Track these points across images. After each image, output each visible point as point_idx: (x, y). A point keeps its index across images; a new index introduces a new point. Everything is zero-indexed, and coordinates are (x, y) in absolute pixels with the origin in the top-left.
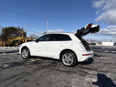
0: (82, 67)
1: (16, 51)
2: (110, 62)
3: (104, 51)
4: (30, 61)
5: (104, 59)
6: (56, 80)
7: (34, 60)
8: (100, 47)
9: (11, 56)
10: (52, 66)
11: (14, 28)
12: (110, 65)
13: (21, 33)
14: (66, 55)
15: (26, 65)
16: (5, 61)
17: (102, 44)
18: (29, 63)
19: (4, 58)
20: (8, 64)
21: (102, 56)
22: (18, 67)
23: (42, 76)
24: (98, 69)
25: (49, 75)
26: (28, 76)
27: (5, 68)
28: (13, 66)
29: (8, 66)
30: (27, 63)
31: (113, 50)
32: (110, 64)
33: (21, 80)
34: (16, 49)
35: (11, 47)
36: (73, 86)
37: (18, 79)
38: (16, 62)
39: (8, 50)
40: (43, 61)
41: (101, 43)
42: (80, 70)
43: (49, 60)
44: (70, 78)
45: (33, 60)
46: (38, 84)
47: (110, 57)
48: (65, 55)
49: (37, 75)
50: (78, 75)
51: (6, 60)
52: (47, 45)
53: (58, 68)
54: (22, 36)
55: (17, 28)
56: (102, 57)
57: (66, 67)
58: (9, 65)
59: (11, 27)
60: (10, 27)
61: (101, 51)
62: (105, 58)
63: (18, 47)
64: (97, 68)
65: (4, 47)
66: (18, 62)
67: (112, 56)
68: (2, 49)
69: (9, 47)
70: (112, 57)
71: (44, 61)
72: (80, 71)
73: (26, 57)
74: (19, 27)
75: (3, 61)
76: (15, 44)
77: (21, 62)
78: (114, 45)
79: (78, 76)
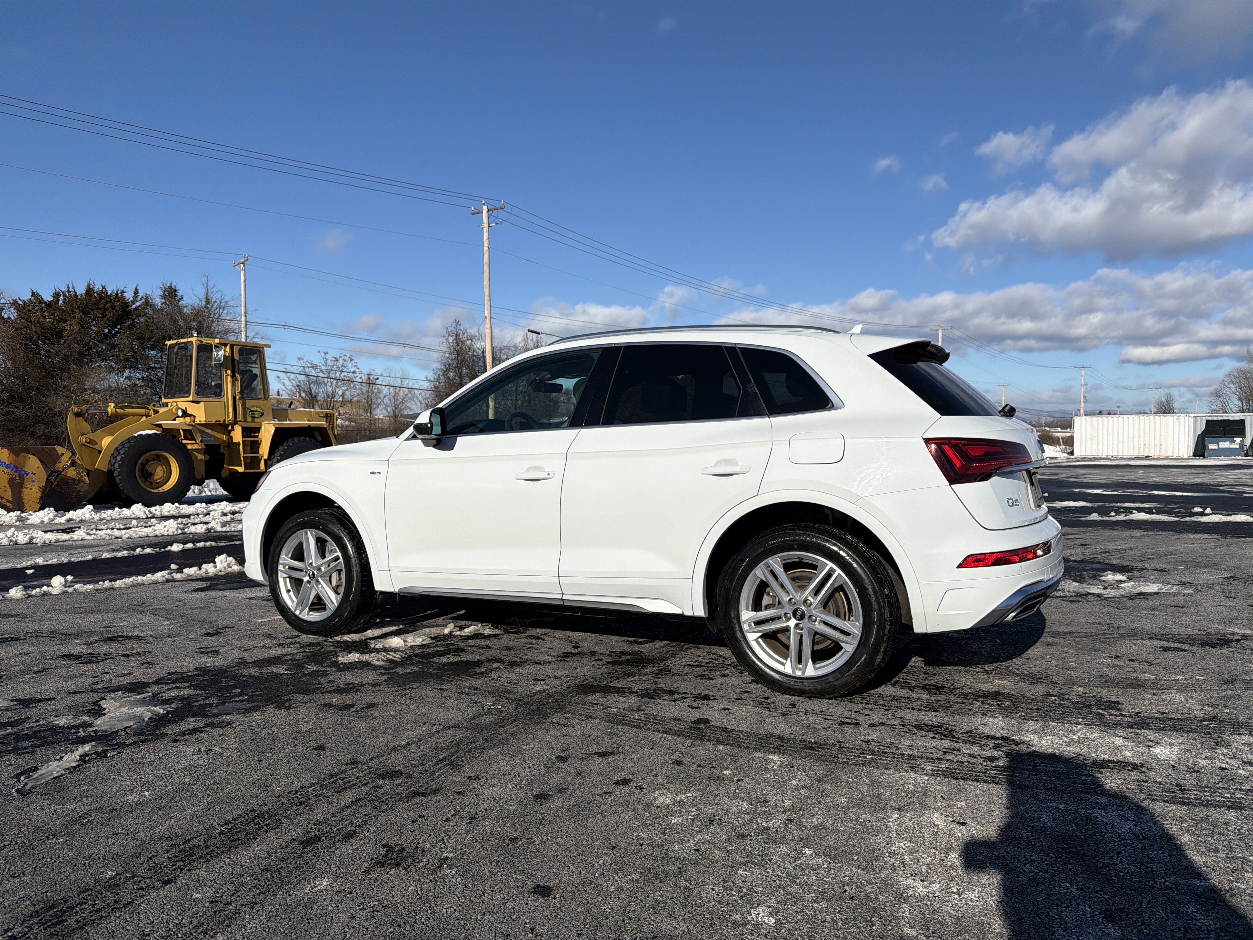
0: (938, 689)
1: (176, 548)
2: (1216, 627)
3: (1114, 517)
4: (363, 647)
5: (1142, 595)
6: (721, 834)
7: (415, 639)
8: (1063, 474)
9: (139, 608)
10: (622, 691)
11: (118, 297)
12: (1225, 651)
13: (205, 350)
14: (787, 567)
15: (348, 699)
16: (92, 659)
17: (1069, 442)
18: (367, 677)
19: (68, 636)
20: (136, 687)
21: (1116, 569)
22: (256, 716)
23: (554, 804)
24: (1115, 705)
25: (625, 782)
26: (401, 808)
27: (122, 738)
28: (201, 712)
29: (145, 713)
30: (348, 677)
31: (1203, 502)
32: (1224, 642)
33: (345, 849)
34: (170, 527)
35: (107, 514)
36: (920, 888)
37: (310, 841)
38: (222, 672)
39: (84, 546)
40: (506, 640)
41: (1059, 433)
42: (928, 718)
43: (576, 635)
44: (860, 804)
45: (396, 642)
46: (543, 891)
47: (1202, 577)
48: (775, 562)
49: (497, 791)
50: (934, 774)
51: (103, 648)
52: (554, 466)
53: (695, 715)
54: (218, 391)
55: (147, 303)
56: (1110, 577)
57: (782, 700)
58: (156, 700)
59: (81, 290)
60: (72, 299)
61: (1087, 511)
62: (1152, 588)
63: (186, 509)
64: (1103, 693)
65: (35, 518)
66: (243, 663)
67: (1210, 565)
68: (22, 538)
69: (86, 512)
70: (1219, 575)
71: (519, 640)
72: (931, 728)
73: (318, 604)
74: (171, 294)
75: (76, 668)
76: (147, 476)
77: (281, 670)
78: (1200, 450)
79: (940, 786)
